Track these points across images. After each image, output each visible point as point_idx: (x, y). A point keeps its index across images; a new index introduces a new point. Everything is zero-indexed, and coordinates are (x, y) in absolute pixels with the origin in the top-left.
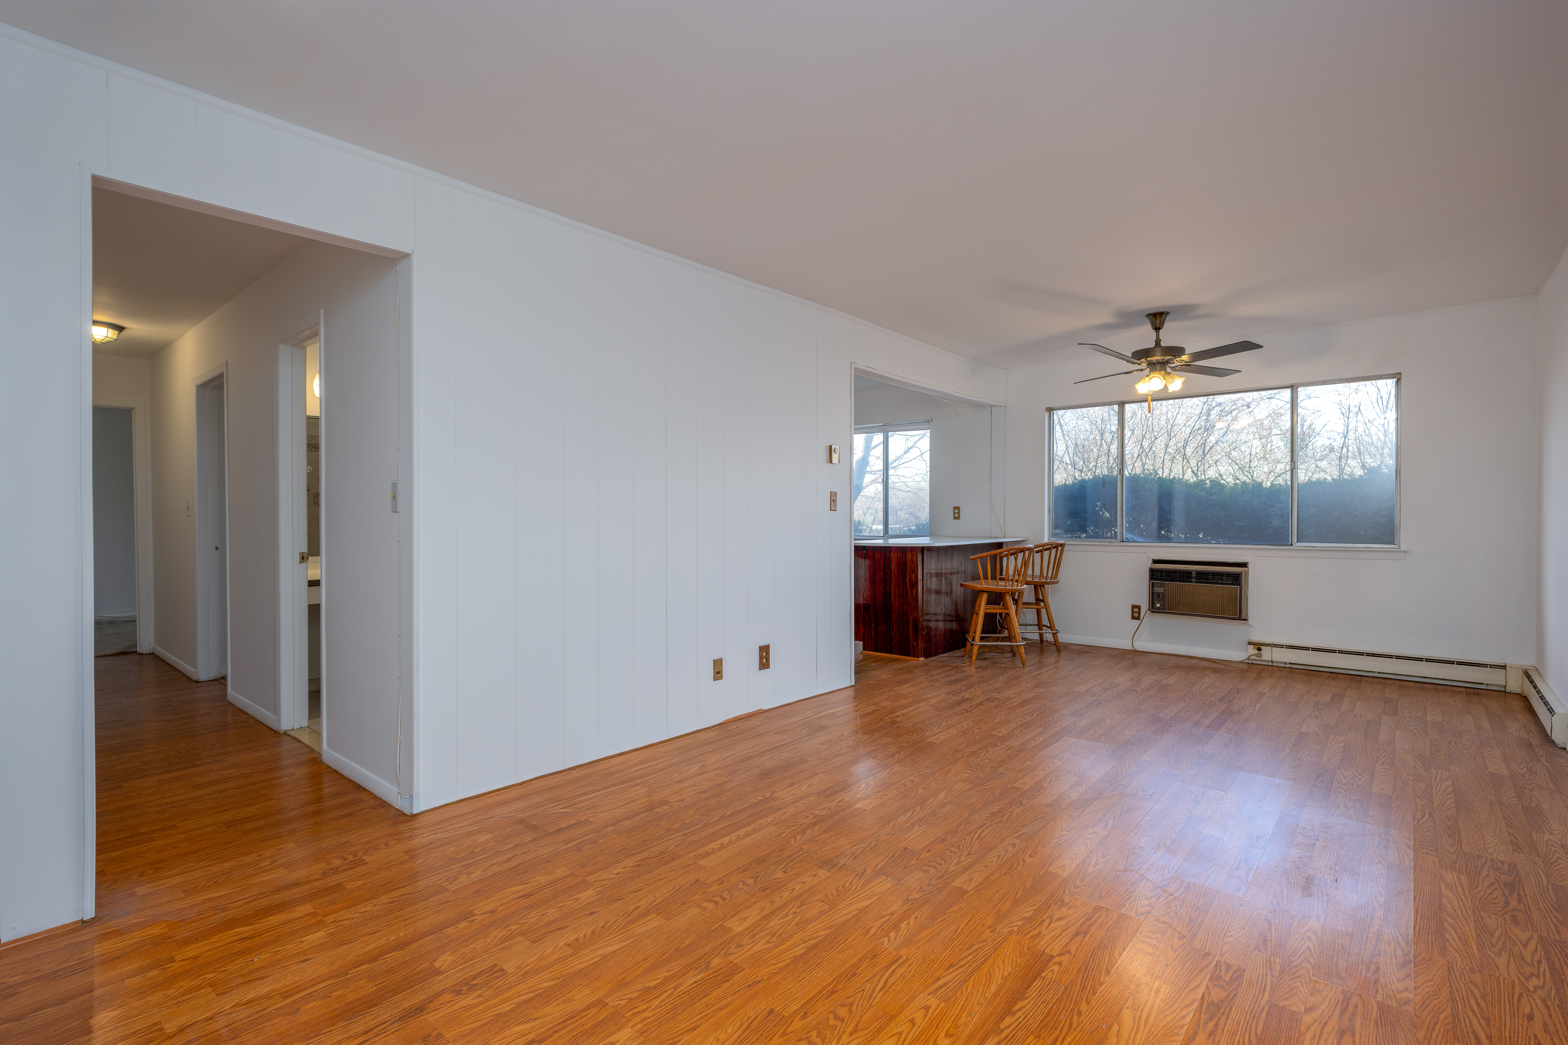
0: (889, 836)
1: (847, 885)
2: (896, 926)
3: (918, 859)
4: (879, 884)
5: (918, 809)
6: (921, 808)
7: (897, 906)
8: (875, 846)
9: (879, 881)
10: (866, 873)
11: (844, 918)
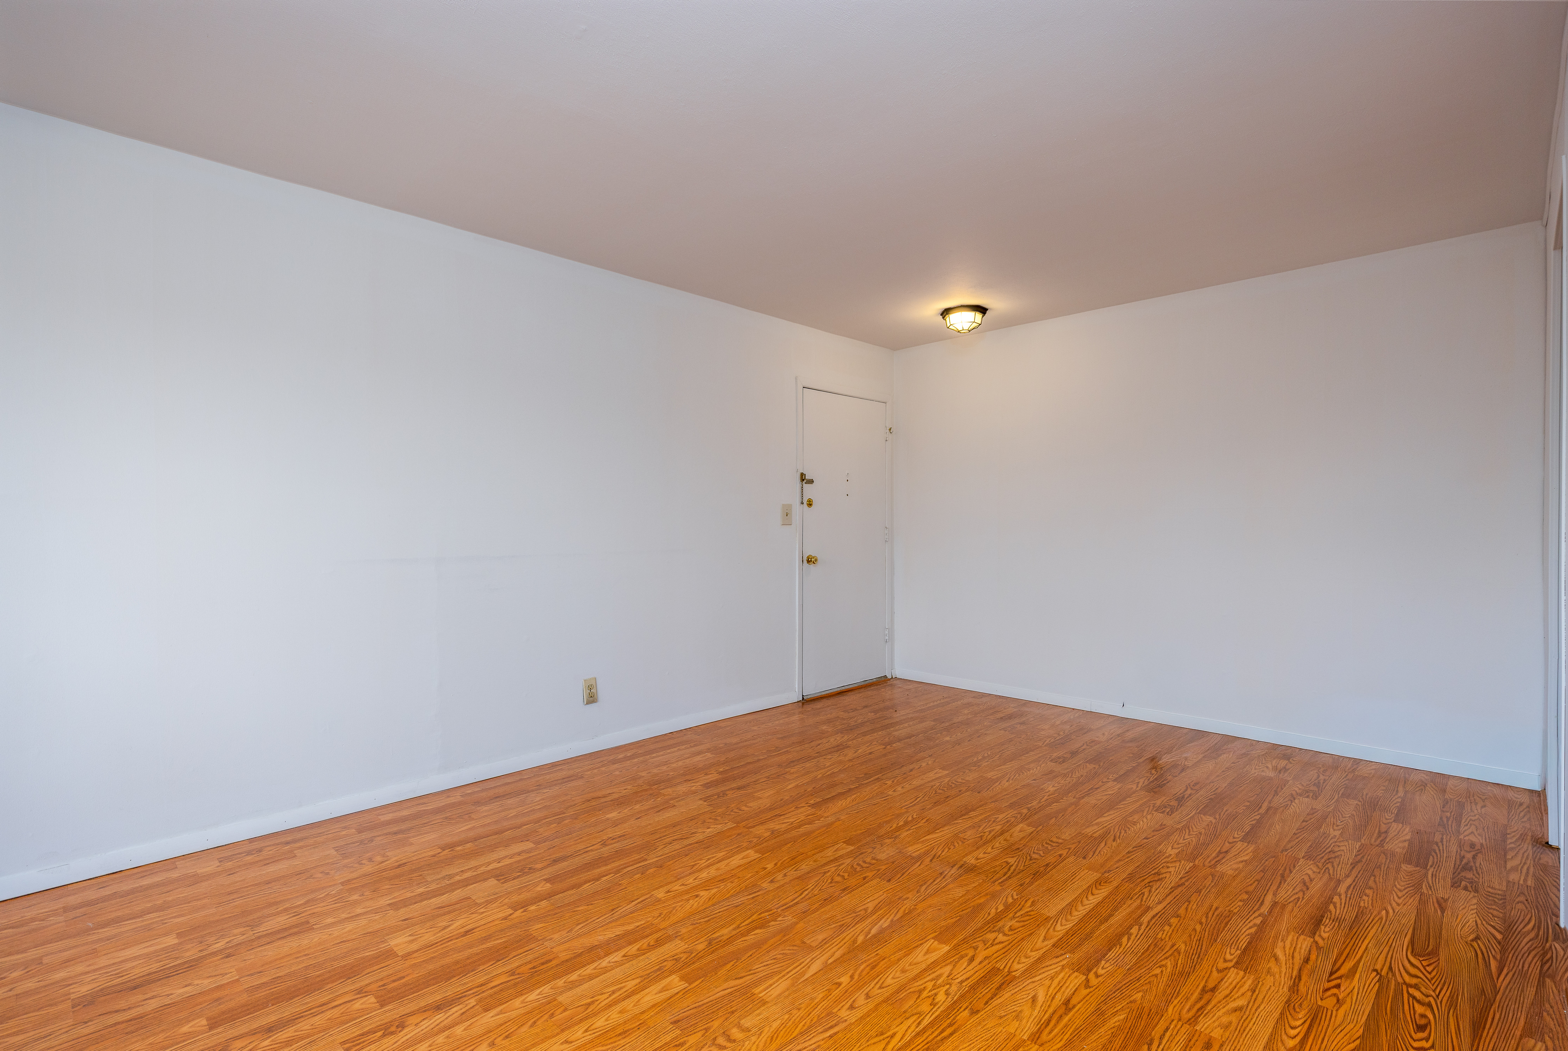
0: (905, 897)
1: (947, 850)
2: (906, 823)
3: (879, 870)
4: (919, 850)
5: (861, 939)
6: (855, 941)
7: (904, 834)
8: (921, 886)
9: (919, 852)
10: (929, 859)
11: (946, 828)
